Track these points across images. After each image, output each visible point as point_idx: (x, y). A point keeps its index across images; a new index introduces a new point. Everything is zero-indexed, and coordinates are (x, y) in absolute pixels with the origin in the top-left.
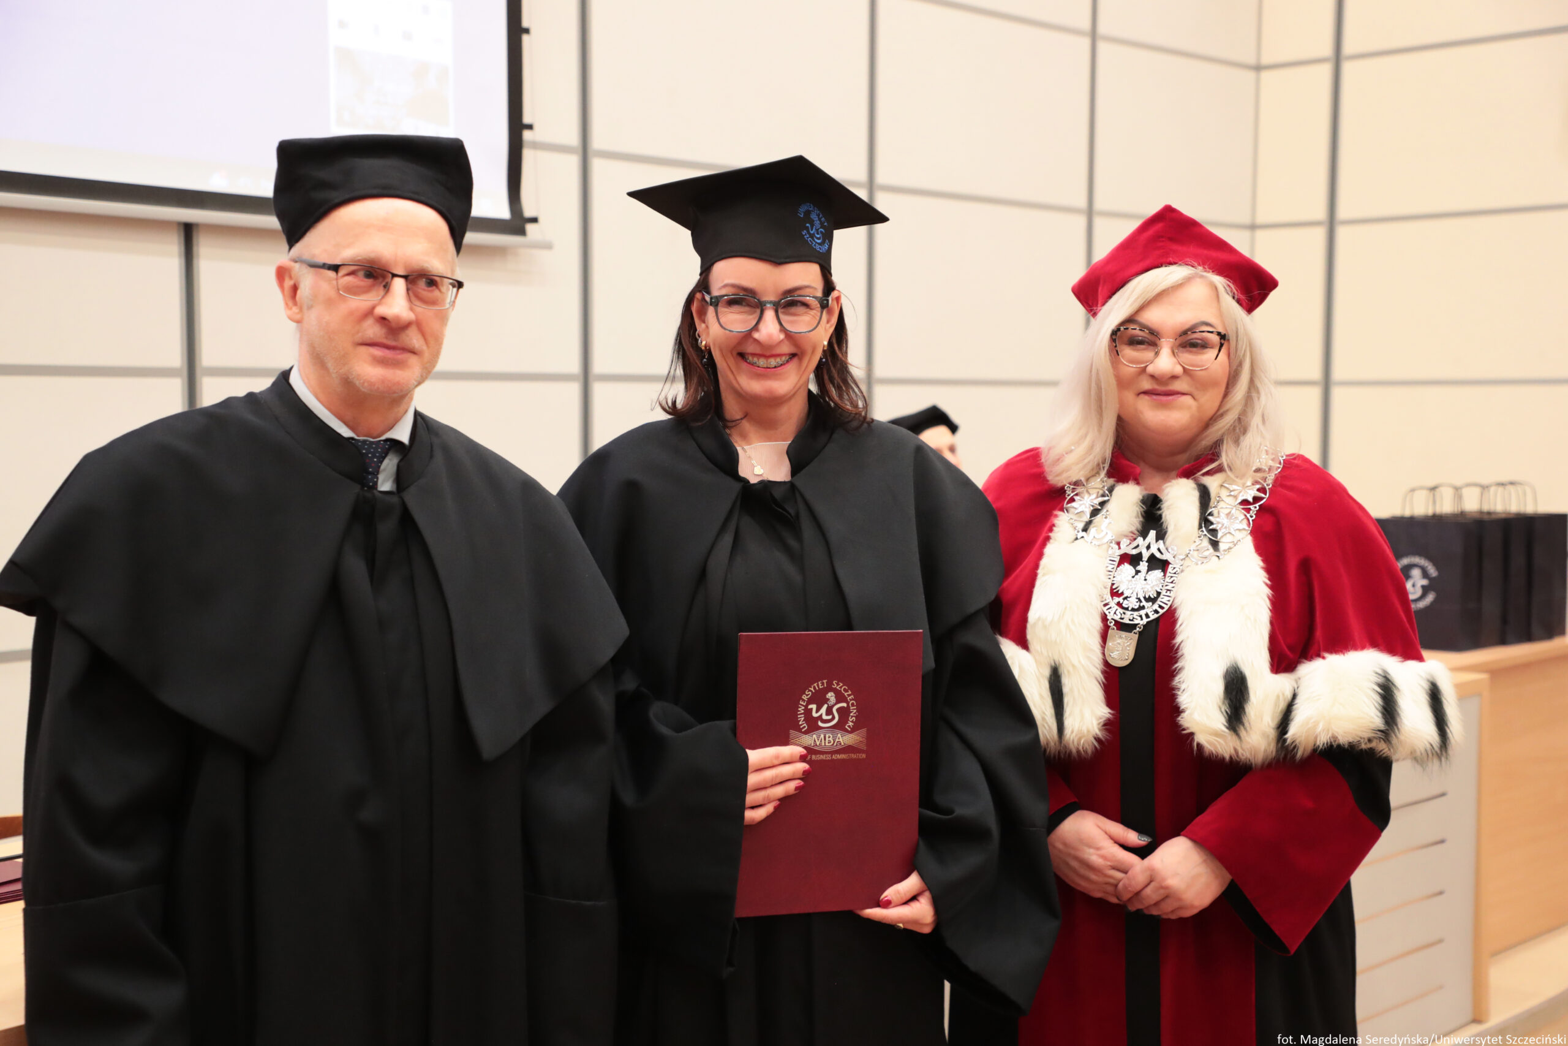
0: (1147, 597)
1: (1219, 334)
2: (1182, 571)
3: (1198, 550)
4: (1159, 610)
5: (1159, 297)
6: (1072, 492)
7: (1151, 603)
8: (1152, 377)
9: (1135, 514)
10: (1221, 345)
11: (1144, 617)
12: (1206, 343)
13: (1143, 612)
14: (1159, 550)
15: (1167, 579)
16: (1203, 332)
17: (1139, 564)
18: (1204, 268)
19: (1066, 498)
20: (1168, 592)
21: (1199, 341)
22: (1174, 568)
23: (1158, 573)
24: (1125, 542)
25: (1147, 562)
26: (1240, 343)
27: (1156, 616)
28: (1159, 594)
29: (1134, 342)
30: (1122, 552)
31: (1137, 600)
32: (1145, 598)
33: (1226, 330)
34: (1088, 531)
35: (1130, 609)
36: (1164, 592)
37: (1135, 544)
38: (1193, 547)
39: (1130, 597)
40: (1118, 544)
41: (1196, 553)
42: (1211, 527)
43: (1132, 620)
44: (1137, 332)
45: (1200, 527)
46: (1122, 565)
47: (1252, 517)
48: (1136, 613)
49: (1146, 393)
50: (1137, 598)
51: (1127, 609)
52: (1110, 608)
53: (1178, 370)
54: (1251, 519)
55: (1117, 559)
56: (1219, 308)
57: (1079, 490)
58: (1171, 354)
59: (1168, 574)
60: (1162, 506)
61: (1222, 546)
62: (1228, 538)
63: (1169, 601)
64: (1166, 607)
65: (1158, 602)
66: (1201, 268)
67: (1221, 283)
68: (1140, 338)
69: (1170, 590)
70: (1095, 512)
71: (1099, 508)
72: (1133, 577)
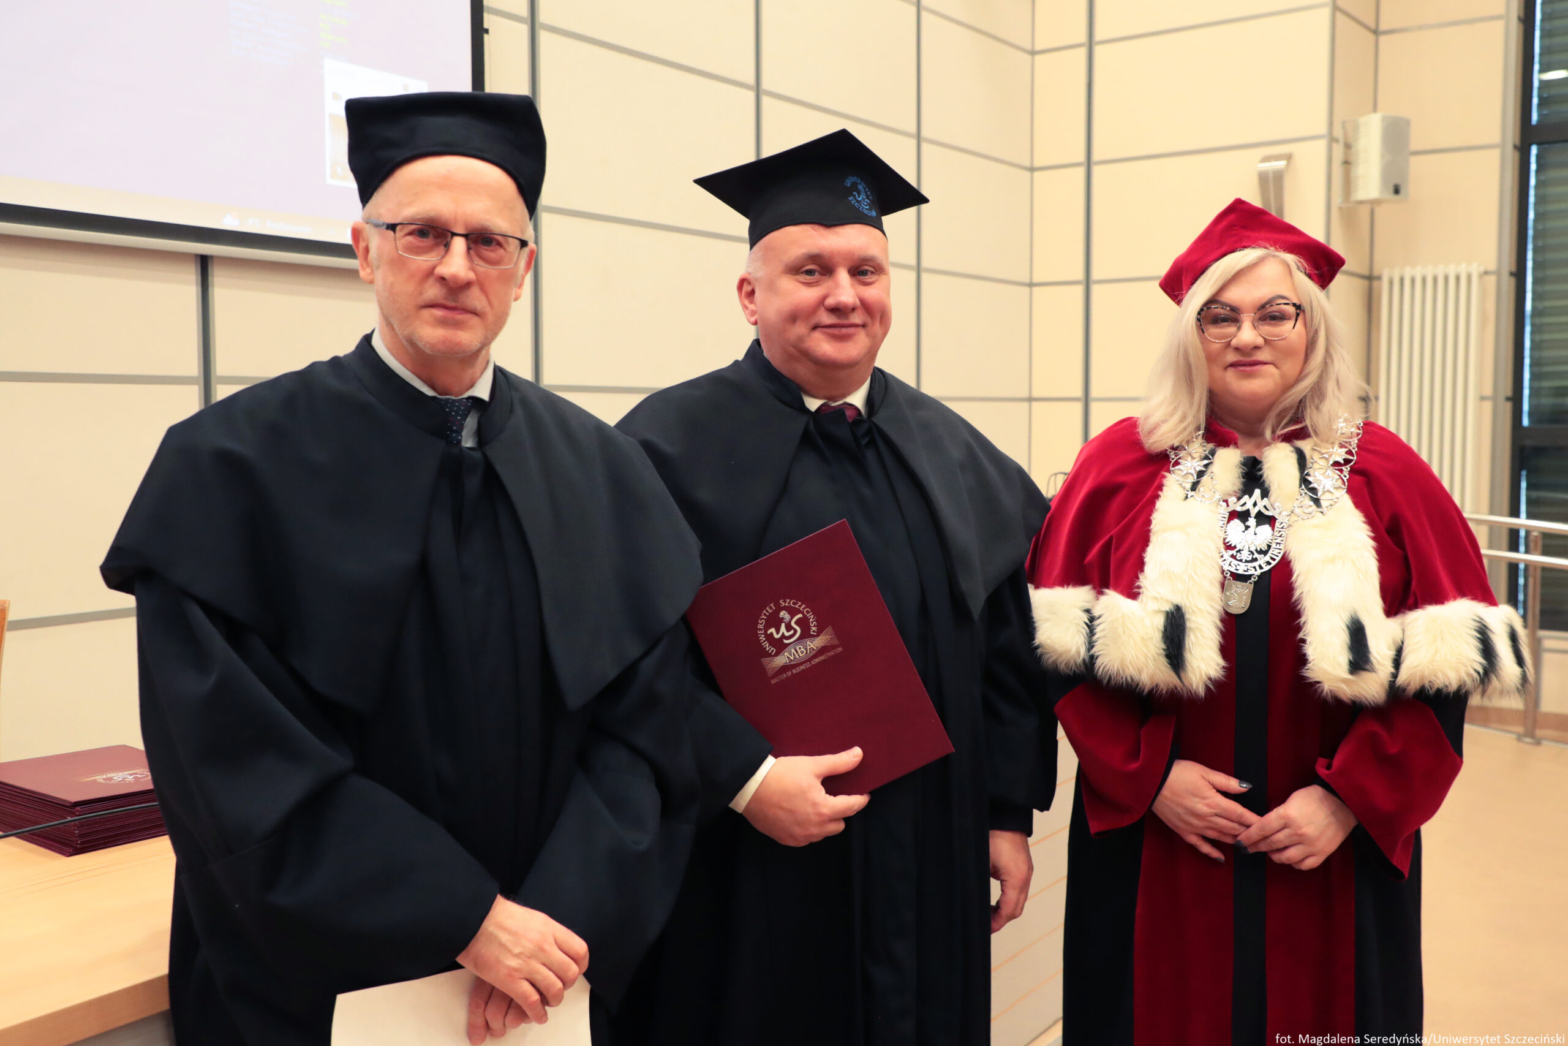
0: (1259, 550)
1: (1294, 305)
2: (1290, 526)
3: (1301, 507)
4: (1271, 561)
5: (1236, 277)
6: (1176, 456)
7: (1263, 555)
8: (1237, 349)
9: (1236, 475)
10: (1298, 315)
11: (1258, 568)
12: (1283, 315)
13: (1256, 564)
14: (1265, 507)
15: (1276, 534)
16: (1280, 304)
17: (1248, 520)
18: (1276, 248)
19: (1171, 462)
20: (1278, 545)
21: (1277, 314)
22: (1282, 523)
23: (1266, 529)
24: (1232, 500)
25: (1255, 518)
26: (1315, 313)
27: (1269, 567)
28: (1269, 547)
29: (1217, 320)
30: (1230, 509)
31: (1250, 553)
32: (1256, 550)
33: (1301, 302)
34: (1197, 490)
35: (1244, 561)
36: (1274, 545)
37: (1242, 501)
38: (1296, 504)
39: (1243, 550)
40: (1226, 501)
41: (1300, 509)
42: (1310, 486)
43: (1247, 571)
44: (1220, 311)
45: (1301, 486)
46: (1232, 521)
47: (1345, 477)
48: (1250, 565)
49: (1233, 365)
50: (1249, 551)
51: (1241, 561)
52: (1225, 560)
53: (1260, 341)
54: (1345, 479)
55: (1227, 516)
56: (1293, 283)
57: (1182, 454)
58: (1252, 327)
59: (1276, 529)
60: (1262, 467)
61: (1323, 503)
62: (1327, 496)
63: (1280, 553)
64: (1278, 559)
65: (1269, 554)
66: (1272, 248)
67: (1292, 260)
68: (1223, 316)
69: (1279, 544)
70: (1201, 474)
71: (1204, 469)
72: (1244, 532)
